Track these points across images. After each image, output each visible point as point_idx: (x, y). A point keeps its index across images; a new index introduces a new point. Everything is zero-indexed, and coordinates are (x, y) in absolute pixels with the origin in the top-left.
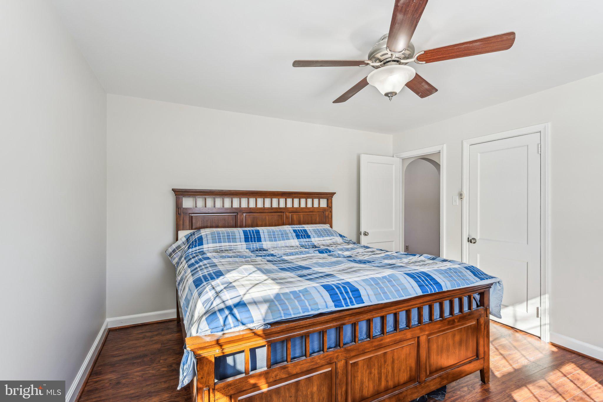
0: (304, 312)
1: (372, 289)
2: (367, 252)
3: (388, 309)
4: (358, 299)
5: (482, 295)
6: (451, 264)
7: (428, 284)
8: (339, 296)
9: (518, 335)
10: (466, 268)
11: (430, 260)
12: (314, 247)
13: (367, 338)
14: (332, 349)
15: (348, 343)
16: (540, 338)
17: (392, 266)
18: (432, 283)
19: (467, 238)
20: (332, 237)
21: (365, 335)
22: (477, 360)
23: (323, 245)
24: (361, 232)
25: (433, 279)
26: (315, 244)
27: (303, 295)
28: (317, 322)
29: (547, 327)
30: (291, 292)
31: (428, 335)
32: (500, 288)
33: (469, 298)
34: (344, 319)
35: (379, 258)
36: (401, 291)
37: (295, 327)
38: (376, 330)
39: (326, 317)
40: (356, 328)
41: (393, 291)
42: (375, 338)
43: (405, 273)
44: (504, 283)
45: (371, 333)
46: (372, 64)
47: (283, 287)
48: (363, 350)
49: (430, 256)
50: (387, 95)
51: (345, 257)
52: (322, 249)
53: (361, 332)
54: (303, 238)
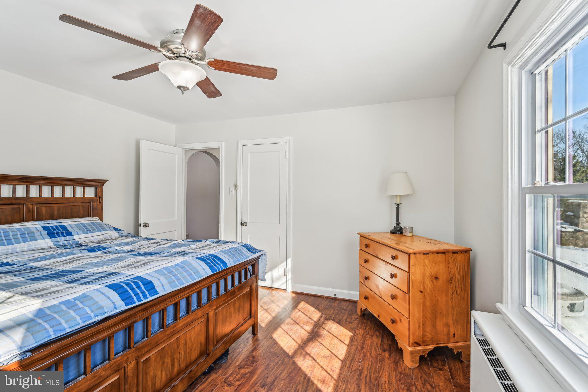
0: (84, 322)
1: (166, 278)
2: (152, 244)
3: (181, 294)
4: (153, 291)
5: (254, 266)
6: (232, 244)
7: (216, 264)
8: (130, 293)
9: (274, 292)
10: (243, 246)
11: (215, 243)
12: (79, 245)
13: (160, 329)
14: (121, 354)
15: (139, 341)
16: (286, 290)
17: (182, 254)
18: (219, 262)
19: (240, 222)
20: (104, 232)
21: (157, 327)
22: (250, 318)
23: (92, 242)
24: (140, 223)
25: (219, 259)
26: (80, 242)
27: (81, 302)
28: (103, 328)
29: (290, 281)
30: (61, 303)
31: (216, 309)
32: (265, 258)
33: (245, 269)
34: (137, 316)
35: (166, 248)
36: (194, 274)
37: (72, 342)
38: (169, 318)
39: (114, 319)
40: (149, 322)
41: (187, 276)
42: (169, 326)
43: (196, 258)
44: (267, 254)
45: (164, 324)
46: (164, 53)
47: (46, 299)
48: (156, 343)
49: (214, 240)
50: (179, 87)
51: (126, 252)
52: (93, 247)
53: (154, 324)
54: (60, 236)
